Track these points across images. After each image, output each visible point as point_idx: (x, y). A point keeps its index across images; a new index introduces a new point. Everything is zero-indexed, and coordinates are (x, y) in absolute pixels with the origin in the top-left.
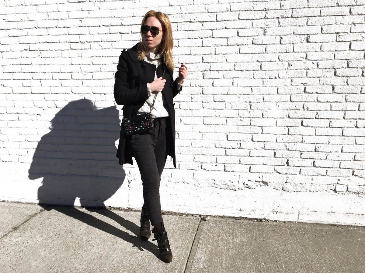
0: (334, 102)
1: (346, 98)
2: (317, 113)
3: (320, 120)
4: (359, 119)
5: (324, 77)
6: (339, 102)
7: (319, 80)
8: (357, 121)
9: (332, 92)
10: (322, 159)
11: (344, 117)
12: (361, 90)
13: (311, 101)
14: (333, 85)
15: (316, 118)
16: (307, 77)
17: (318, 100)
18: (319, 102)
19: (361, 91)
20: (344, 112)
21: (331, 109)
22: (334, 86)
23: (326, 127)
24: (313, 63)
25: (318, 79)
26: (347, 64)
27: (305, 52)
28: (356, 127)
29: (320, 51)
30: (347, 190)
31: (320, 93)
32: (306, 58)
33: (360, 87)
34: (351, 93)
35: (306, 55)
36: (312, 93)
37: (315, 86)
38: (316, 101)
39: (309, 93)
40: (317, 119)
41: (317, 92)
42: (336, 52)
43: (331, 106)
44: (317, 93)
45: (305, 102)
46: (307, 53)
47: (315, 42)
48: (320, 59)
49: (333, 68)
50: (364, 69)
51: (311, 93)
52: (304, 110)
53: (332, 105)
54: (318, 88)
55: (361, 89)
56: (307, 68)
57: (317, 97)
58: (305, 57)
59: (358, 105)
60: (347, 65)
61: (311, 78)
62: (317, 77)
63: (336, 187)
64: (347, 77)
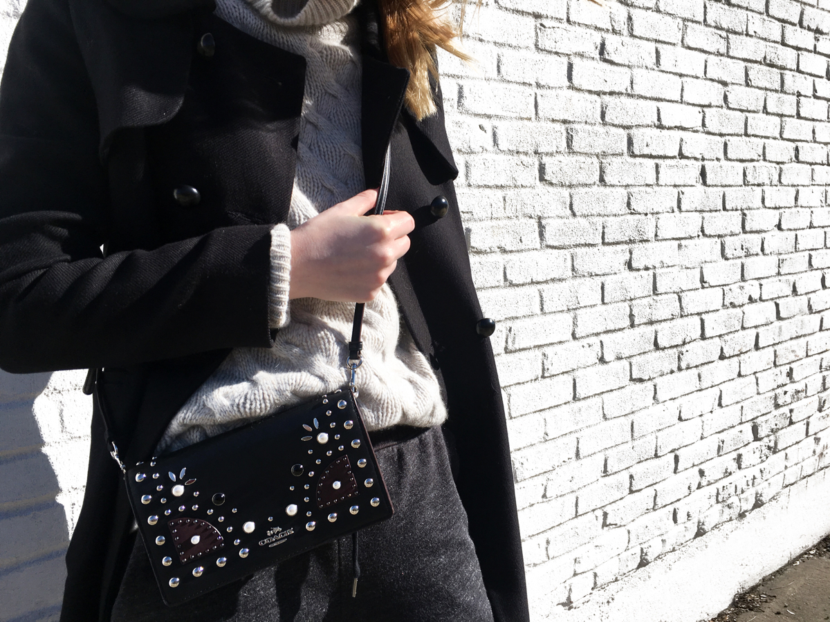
0: (546, 282)
1: (573, 265)
2: (510, 331)
3: (517, 354)
4: (605, 332)
5: (515, 186)
6: (560, 280)
7: (502, 200)
8: (601, 342)
9: (538, 246)
10: (533, 505)
11: (574, 331)
12: (603, 233)
13: (489, 285)
14: (540, 218)
15: (506, 352)
16: (470, 185)
17: (509, 277)
18: (512, 285)
19: (603, 238)
20: (572, 314)
21: (542, 309)
22: (544, 222)
23: (535, 380)
24: (481, 127)
25: (500, 193)
26: (568, 138)
27: (453, 76)
28: (602, 360)
29: (496, 78)
30: (595, 583)
31: (511, 252)
32: (459, 102)
33: (600, 220)
34: (582, 245)
35: (456, 89)
36: (489, 251)
37: (494, 223)
38: (502, 283)
39: (478, 252)
40: (511, 352)
41: (503, 245)
42: (539, 92)
43: (541, 296)
44: (504, 251)
46: (461, 82)
47: (481, 40)
48: (500, 113)
49: (536, 153)
50: (603, 161)
51: (485, 252)
53: (544, 295)
54: (504, 231)
55: (604, 227)
56: (465, 146)
57: (505, 268)
58: (456, 99)
59: (600, 285)
60: (568, 143)
61: (481, 189)
62: (497, 187)
63: (570, 589)
64: (570, 186)
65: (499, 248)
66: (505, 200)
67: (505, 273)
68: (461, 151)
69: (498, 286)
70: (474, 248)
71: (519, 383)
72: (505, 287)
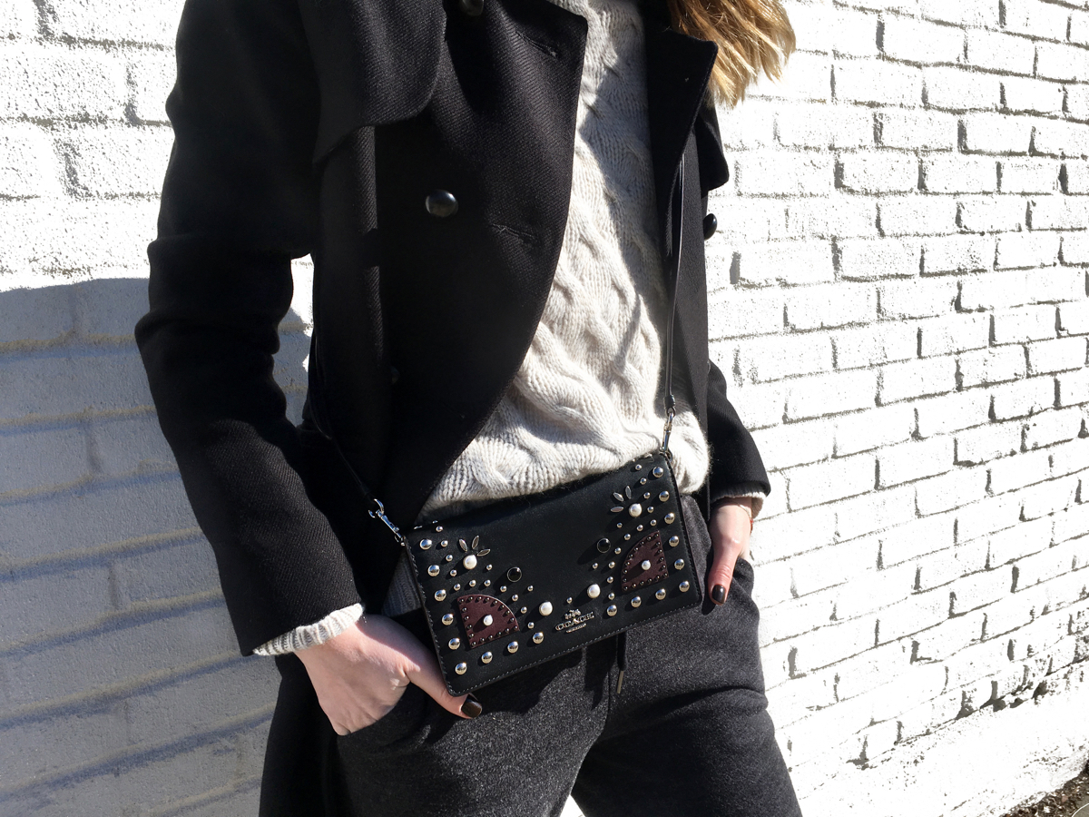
0: (841, 327)
1: (879, 304)
2: (791, 393)
4: (922, 397)
5: (802, 195)
6: (860, 324)
7: (784, 214)
8: (916, 410)
9: (832, 278)
10: (817, 628)
11: (878, 395)
12: (922, 260)
13: (763, 331)
14: (834, 239)
15: (785, 423)
17: (790, 320)
18: (794, 330)
19: (922, 266)
20: (876, 371)
21: (835, 365)
22: (840, 245)
23: (824, 460)
25: (780, 205)
26: (875, 128)
28: (916, 435)
30: (899, 736)
31: (794, 285)
33: (919, 241)
34: (893, 276)
36: (764, 284)
37: (773, 245)
38: (781, 328)
39: (751, 286)
40: (792, 422)
41: (783, 277)
42: (838, 63)
43: (834, 347)
44: (785, 284)
45: (743, 337)
49: (831, 148)
50: (924, 159)
51: (759, 286)
52: (741, 385)
53: (838, 345)
54: (785, 256)
55: (923, 252)
57: (785, 308)
59: (916, 331)
60: (875, 134)
61: (755, 199)
62: (777, 196)
63: (866, 743)
64: (878, 194)
65: (777, 280)
66: (787, 214)
67: (785, 315)
68: (729, 147)
69: (776, 333)
70: (744, 280)
71: (802, 465)
72: (786, 333)
